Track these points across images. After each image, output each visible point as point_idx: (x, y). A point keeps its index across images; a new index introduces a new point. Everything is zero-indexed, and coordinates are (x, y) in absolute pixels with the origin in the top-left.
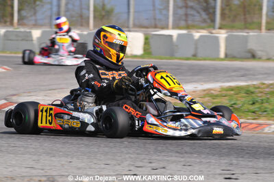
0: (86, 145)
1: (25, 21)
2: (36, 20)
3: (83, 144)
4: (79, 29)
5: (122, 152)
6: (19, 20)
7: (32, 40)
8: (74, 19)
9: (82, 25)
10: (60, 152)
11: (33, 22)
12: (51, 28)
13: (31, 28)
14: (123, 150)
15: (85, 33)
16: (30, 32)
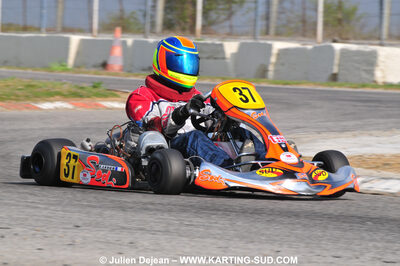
0: (304, 226)
1: (213, 28)
2: (231, 27)
3: (299, 223)
4: (299, 41)
5: (362, 238)
6: (203, 26)
7: (224, 58)
8: (293, 25)
9: (304, 35)
10: (263, 235)
11: (228, 30)
12: (255, 38)
13: (224, 39)
14: (364, 234)
15: (310, 47)
16: (221, 45)
